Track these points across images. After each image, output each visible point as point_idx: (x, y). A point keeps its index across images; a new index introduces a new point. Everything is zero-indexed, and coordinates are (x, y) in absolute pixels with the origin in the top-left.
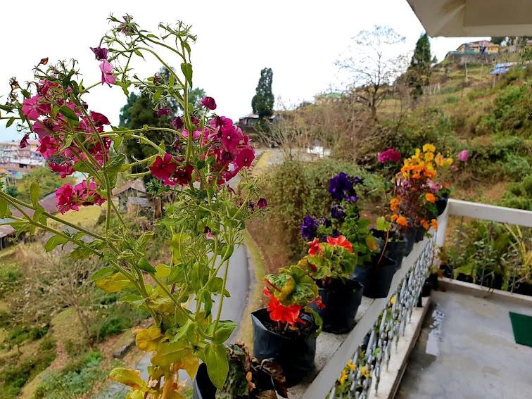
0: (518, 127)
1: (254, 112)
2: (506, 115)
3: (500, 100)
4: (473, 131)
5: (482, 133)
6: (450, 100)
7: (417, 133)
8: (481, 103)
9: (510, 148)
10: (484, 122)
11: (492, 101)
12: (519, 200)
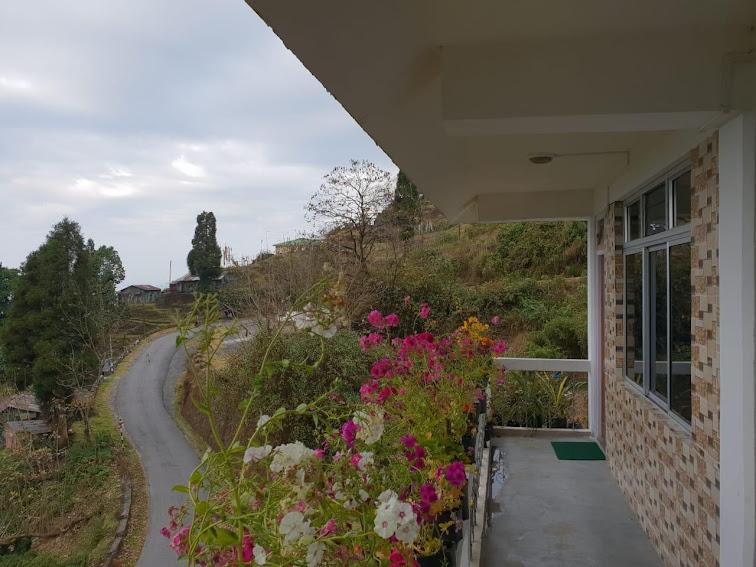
0: (528, 265)
1: (193, 273)
2: (512, 253)
3: (504, 236)
4: (480, 274)
5: (489, 277)
6: (448, 239)
7: (417, 284)
8: (483, 241)
9: (523, 291)
10: (491, 263)
11: (495, 238)
12: (544, 350)
